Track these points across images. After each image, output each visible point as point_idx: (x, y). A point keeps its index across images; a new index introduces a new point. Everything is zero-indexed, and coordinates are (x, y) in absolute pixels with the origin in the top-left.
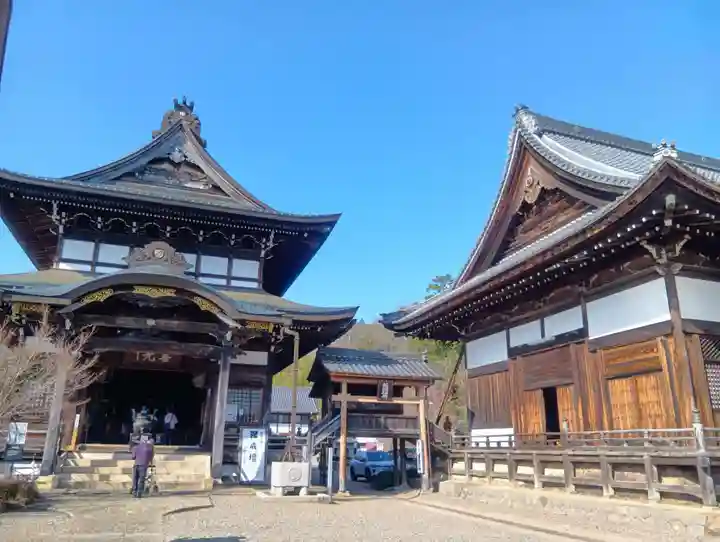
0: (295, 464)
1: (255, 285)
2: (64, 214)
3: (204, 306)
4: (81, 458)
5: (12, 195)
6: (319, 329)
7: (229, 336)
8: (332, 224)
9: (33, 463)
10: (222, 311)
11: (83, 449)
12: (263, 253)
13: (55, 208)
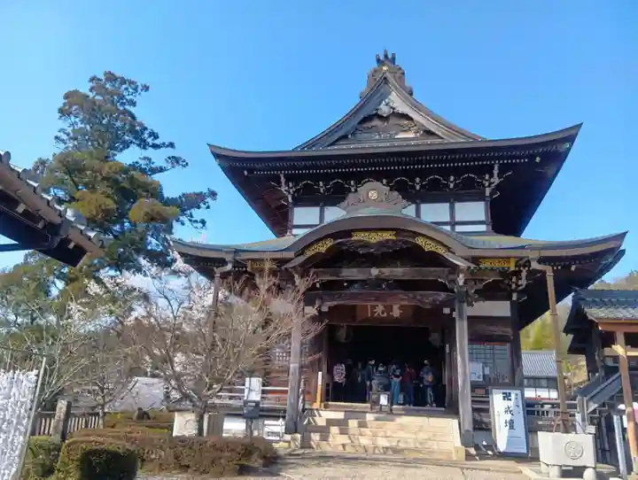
0: (571, 436)
1: (483, 228)
2: (291, 185)
3: (429, 246)
4: (320, 416)
5: (246, 173)
6: (573, 268)
7: (461, 280)
8: (571, 139)
9: (281, 420)
10: (448, 249)
11: (326, 407)
12: (488, 191)
13: (283, 180)
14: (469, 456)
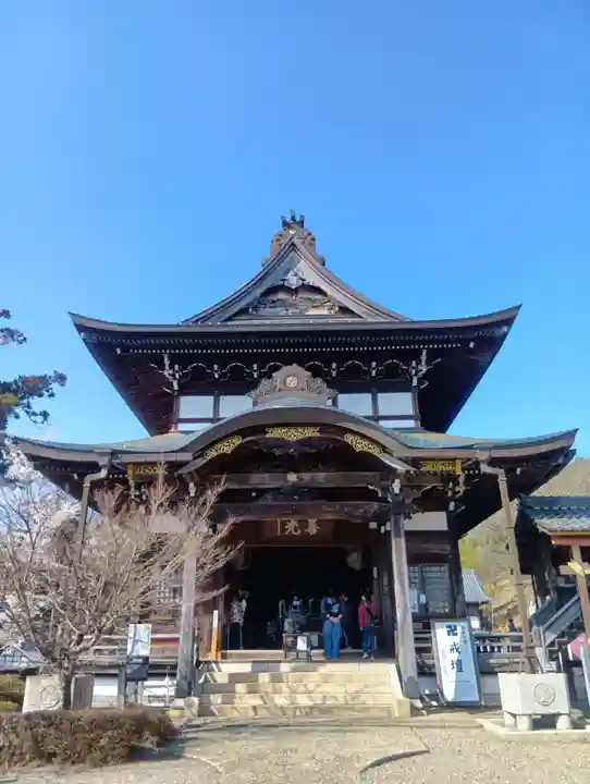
1: (411, 423)
2: (177, 367)
3: (360, 446)
4: (220, 670)
5: (119, 351)
6: (518, 471)
7: (396, 486)
8: (509, 322)
9: (167, 679)
10: (384, 449)
11: (224, 657)
12: (415, 382)
13: (167, 362)
14: (415, 711)
